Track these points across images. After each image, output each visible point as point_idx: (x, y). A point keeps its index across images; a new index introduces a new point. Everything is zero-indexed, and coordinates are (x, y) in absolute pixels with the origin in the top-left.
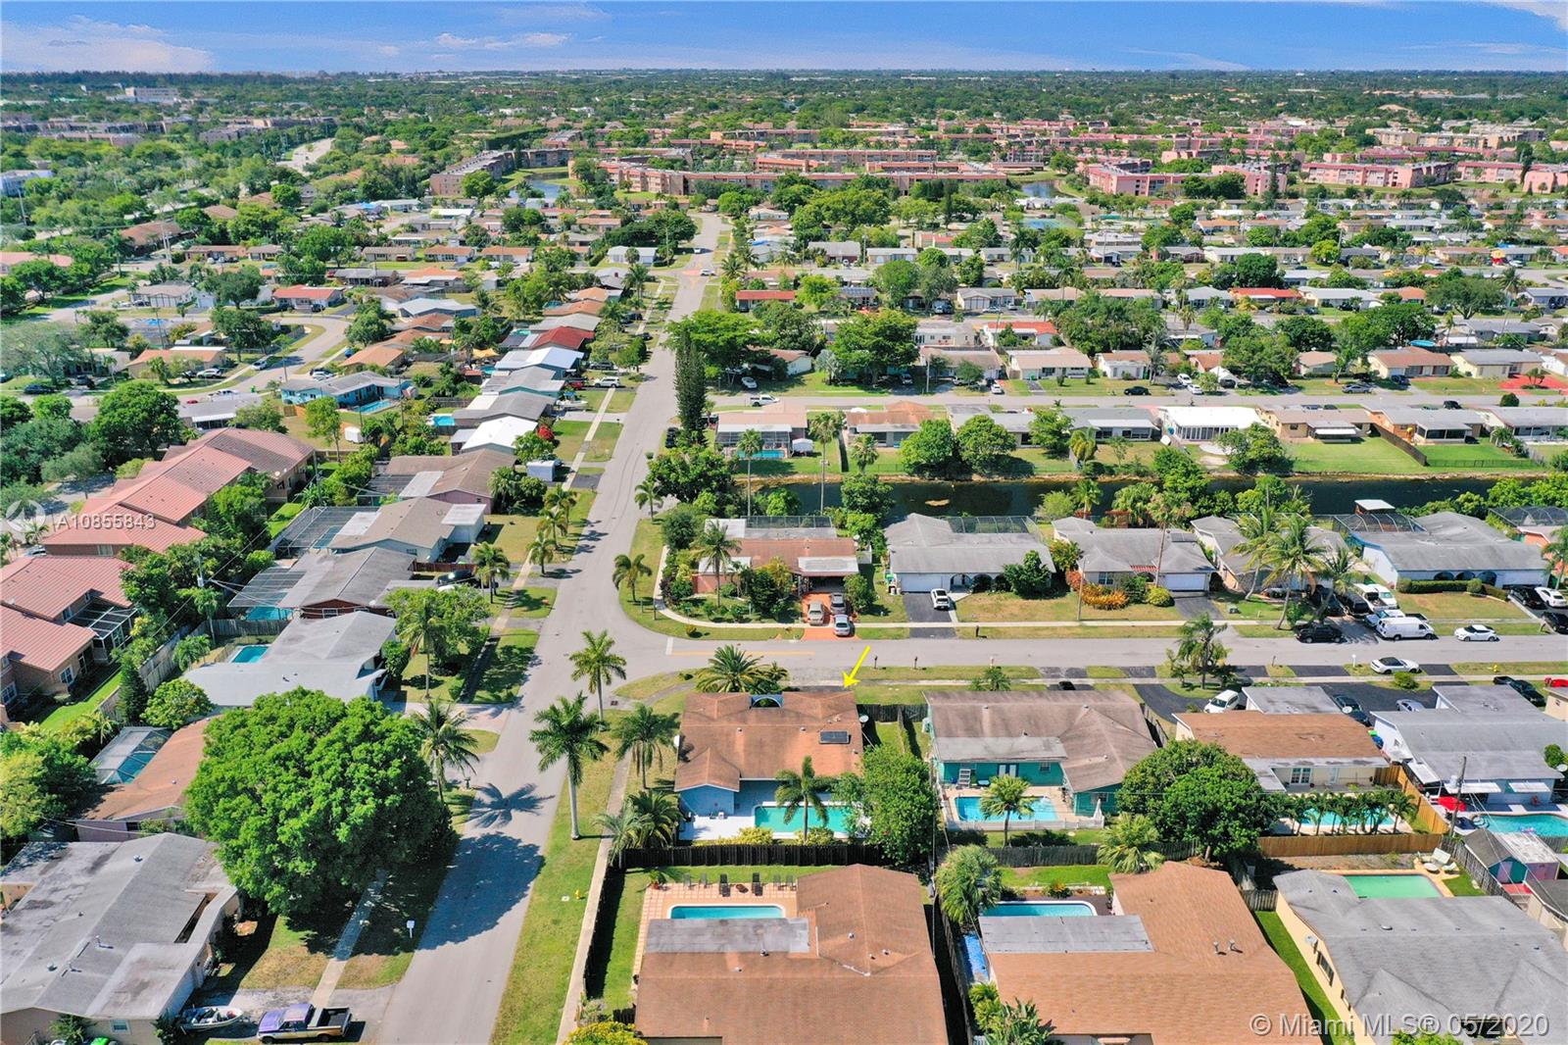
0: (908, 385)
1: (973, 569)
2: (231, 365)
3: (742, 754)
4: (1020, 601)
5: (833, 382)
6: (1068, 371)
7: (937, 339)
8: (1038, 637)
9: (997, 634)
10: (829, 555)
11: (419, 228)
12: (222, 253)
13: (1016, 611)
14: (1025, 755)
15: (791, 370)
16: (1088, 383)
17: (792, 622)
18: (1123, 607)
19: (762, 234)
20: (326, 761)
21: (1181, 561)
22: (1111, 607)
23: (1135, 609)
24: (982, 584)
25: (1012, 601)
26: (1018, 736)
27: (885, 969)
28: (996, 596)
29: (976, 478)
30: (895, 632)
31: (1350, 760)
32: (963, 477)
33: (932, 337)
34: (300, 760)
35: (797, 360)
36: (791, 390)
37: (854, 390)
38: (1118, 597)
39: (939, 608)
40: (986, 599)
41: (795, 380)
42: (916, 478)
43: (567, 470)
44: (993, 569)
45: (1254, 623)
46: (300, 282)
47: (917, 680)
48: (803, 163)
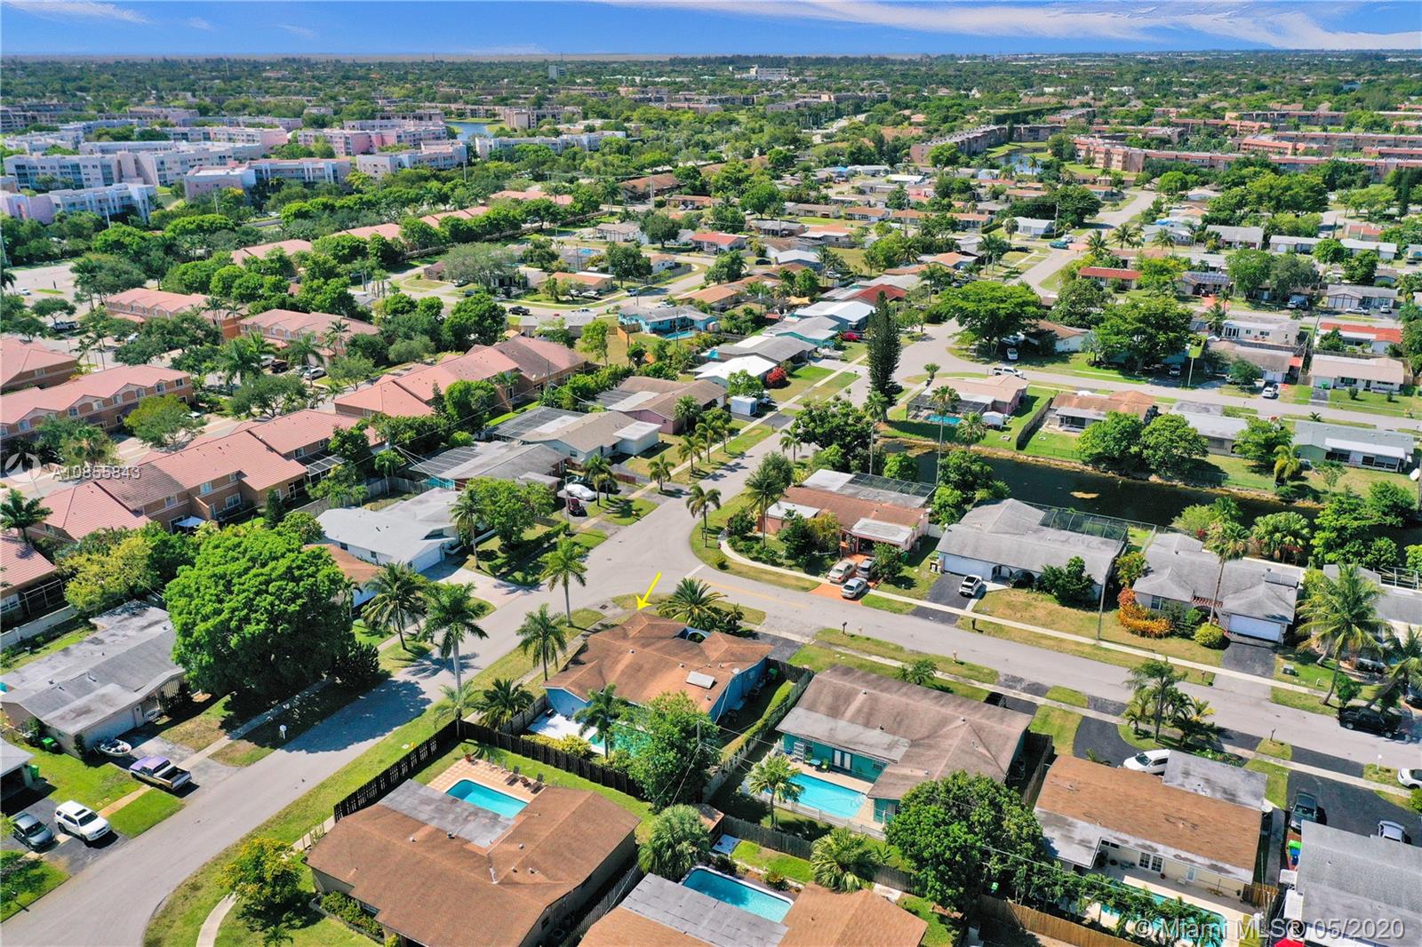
0: (1175, 377)
1: (1016, 563)
2: (613, 289)
3: (618, 672)
4: (1056, 606)
5: (1097, 364)
6: (1372, 385)
7: (1253, 334)
8: (1038, 645)
9: (998, 630)
10: (891, 521)
11: (868, 190)
12: (692, 202)
13: (1040, 613)
14: (861, 748)
15: (1060, 347)
16: (1390, 400)
17: (817, 574)
18: (1160, 636)
19: (1177, 214)
20: (245, 587)
21: (1258, 604)
22: (1144, 633)
23: (1175, 642)
24: (1024, 580)
25: (1047, 604)
26: (874, 728)
27: (515, 884)
28: (1035, 595)
29: (1153, 479)
30: (897, 606)
31: (1208, 862)
32: (1138, 475)
33: (1248, 332)
34: (229, 582)
35: (1071, 337)
36: (1049, 366)
37: (1113, 374)
38: (1161, 625)
39: (962, 594)
40: (1021, 595)
41: (1064, 357)
42: (1089, 468)
43: (772, 408)
44: (1037, 568)
45: (1304, 690)
46: (721, 229)
47: (870, 653)
48: (1290, 145)
